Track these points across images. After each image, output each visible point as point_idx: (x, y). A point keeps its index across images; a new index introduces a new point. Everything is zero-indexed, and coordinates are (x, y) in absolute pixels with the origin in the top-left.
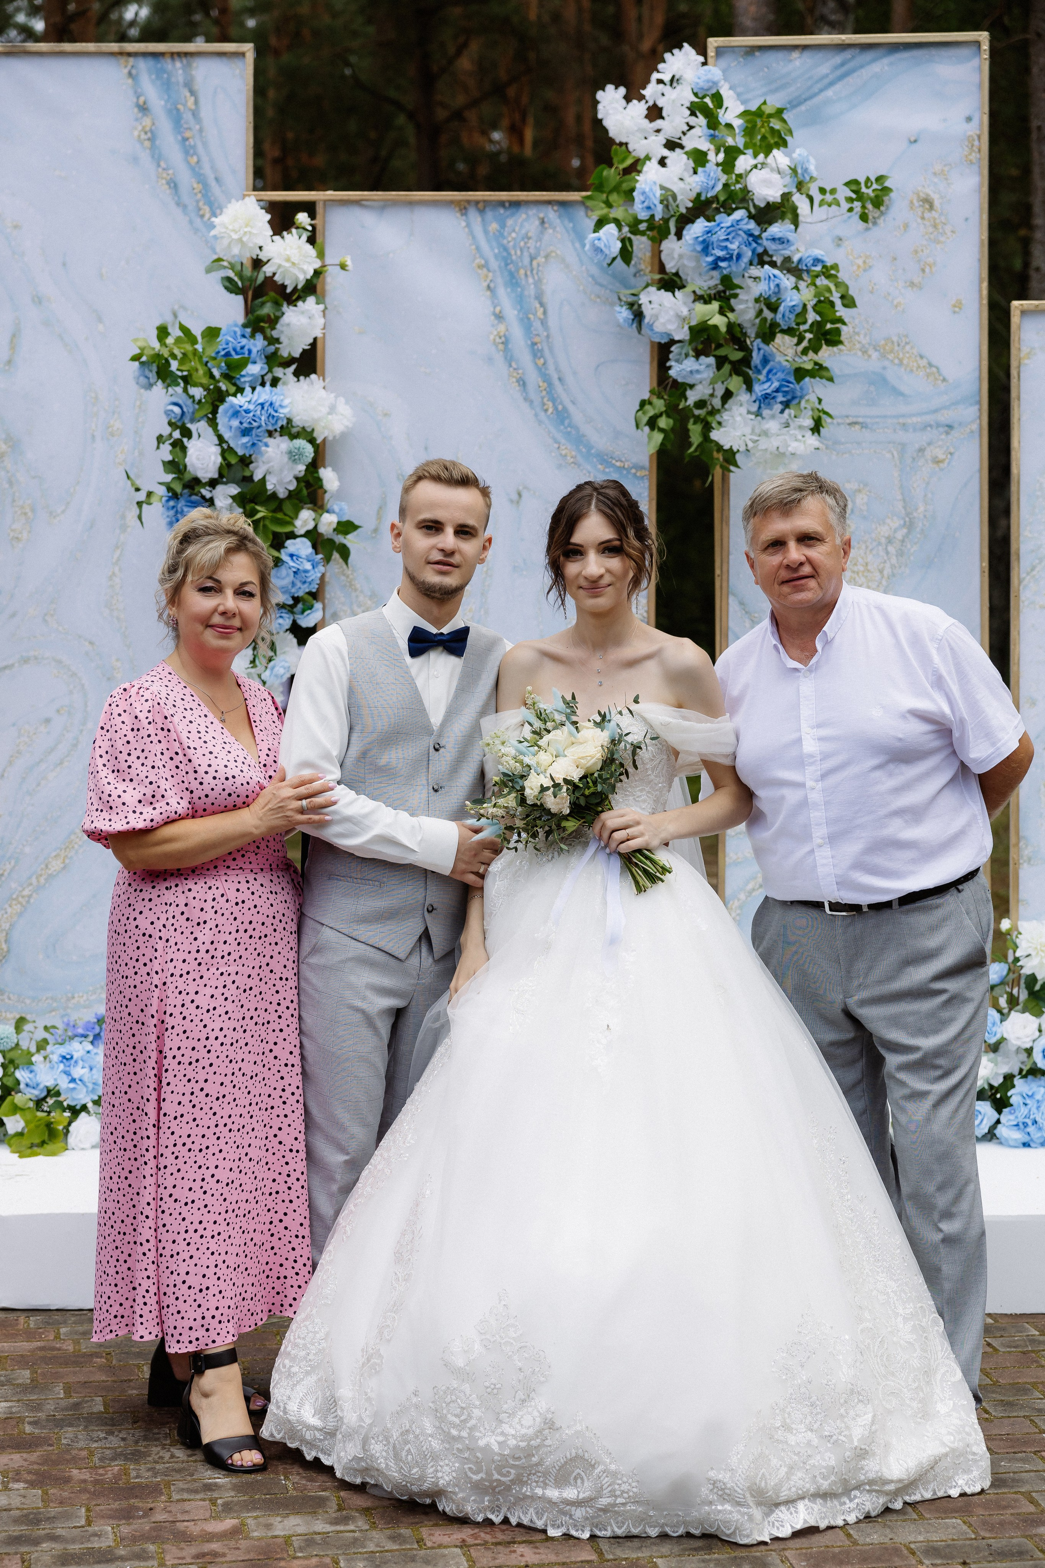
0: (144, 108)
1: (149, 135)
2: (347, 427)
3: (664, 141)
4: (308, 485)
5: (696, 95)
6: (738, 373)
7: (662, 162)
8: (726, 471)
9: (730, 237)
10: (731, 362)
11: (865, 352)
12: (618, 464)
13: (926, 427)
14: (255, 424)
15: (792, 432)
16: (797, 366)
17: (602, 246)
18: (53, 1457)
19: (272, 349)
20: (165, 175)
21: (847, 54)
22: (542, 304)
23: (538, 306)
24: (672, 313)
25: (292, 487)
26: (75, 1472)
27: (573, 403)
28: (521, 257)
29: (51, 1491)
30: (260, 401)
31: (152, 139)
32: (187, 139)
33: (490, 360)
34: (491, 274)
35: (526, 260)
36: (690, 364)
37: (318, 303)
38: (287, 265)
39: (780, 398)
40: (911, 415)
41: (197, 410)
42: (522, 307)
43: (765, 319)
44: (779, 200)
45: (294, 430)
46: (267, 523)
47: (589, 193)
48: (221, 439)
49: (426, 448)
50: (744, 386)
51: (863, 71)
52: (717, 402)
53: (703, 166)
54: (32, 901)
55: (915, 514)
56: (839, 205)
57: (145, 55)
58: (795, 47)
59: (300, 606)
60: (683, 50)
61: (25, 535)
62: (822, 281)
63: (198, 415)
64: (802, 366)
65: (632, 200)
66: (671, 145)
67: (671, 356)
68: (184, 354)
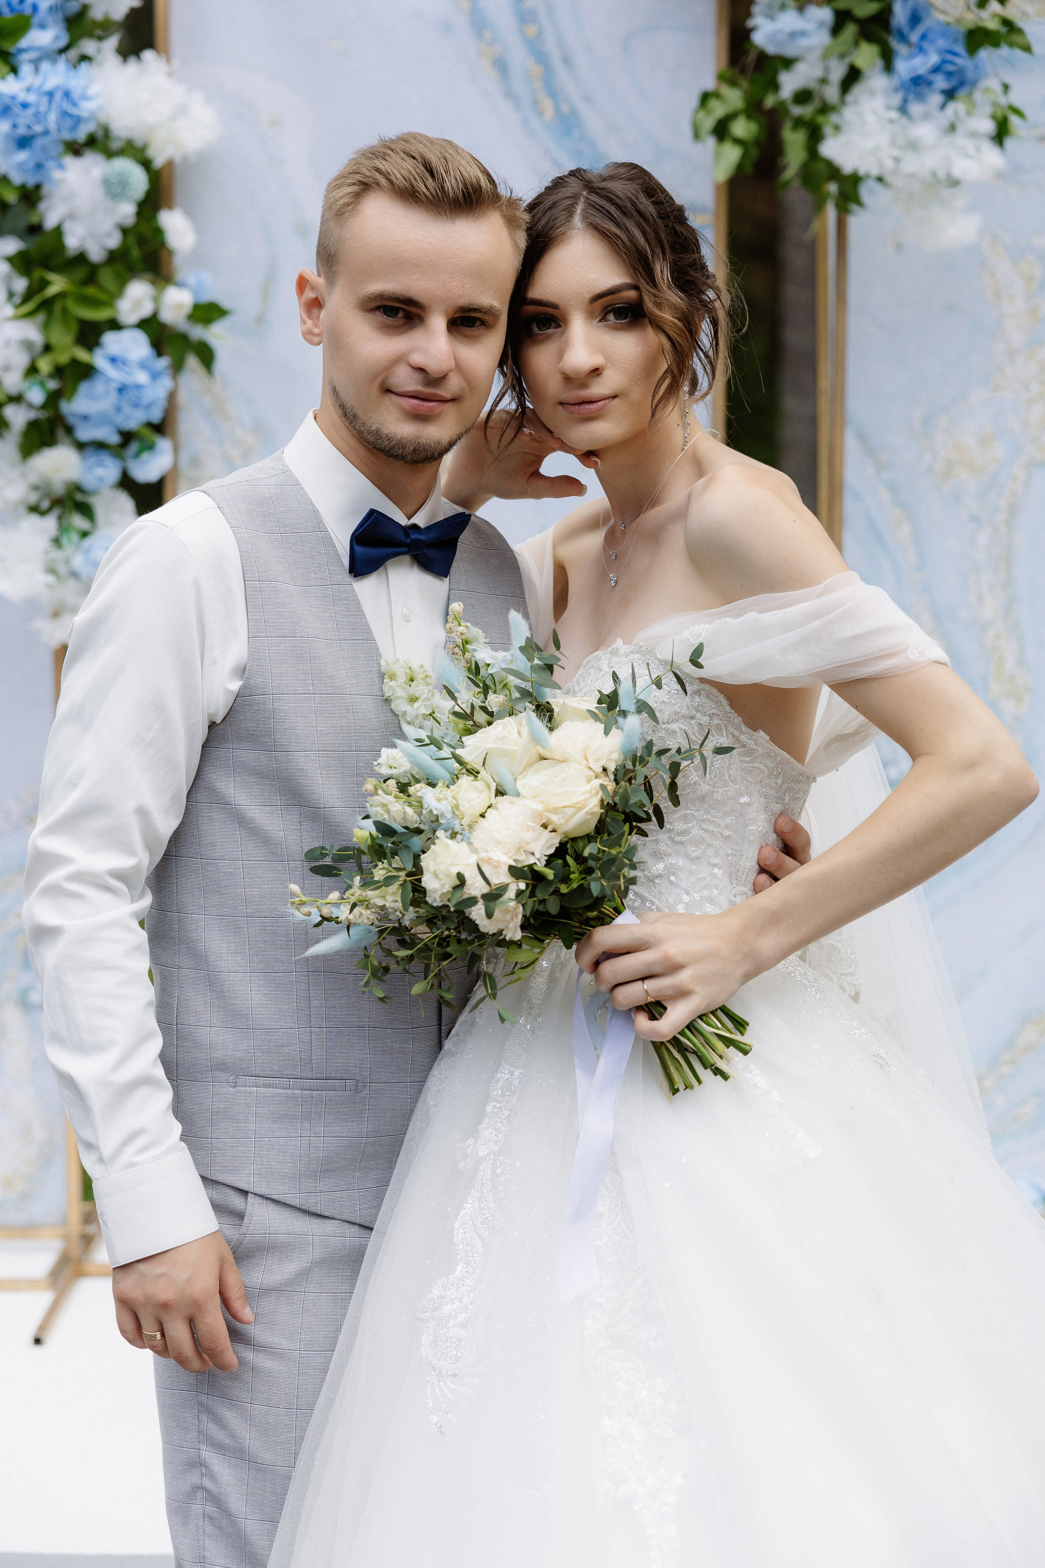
2: (208, 142)
4: (142, 241)
6: (869, 40)
8: (843, 211)
10: (858, 20)
14: (38, 129)
15: (961, 142)
16: (971, 26)
25: (114, 241)
27: (587, 101)
30: (49, 86)
33: (447, 27)
36: (789, 21)
39: (941, 82)
45: (115, 145)
46: (69, 302)
50: (879, 63)
52: (832, 93)
59: (134, 447)
64: (982, 24)
67: (754, 7)
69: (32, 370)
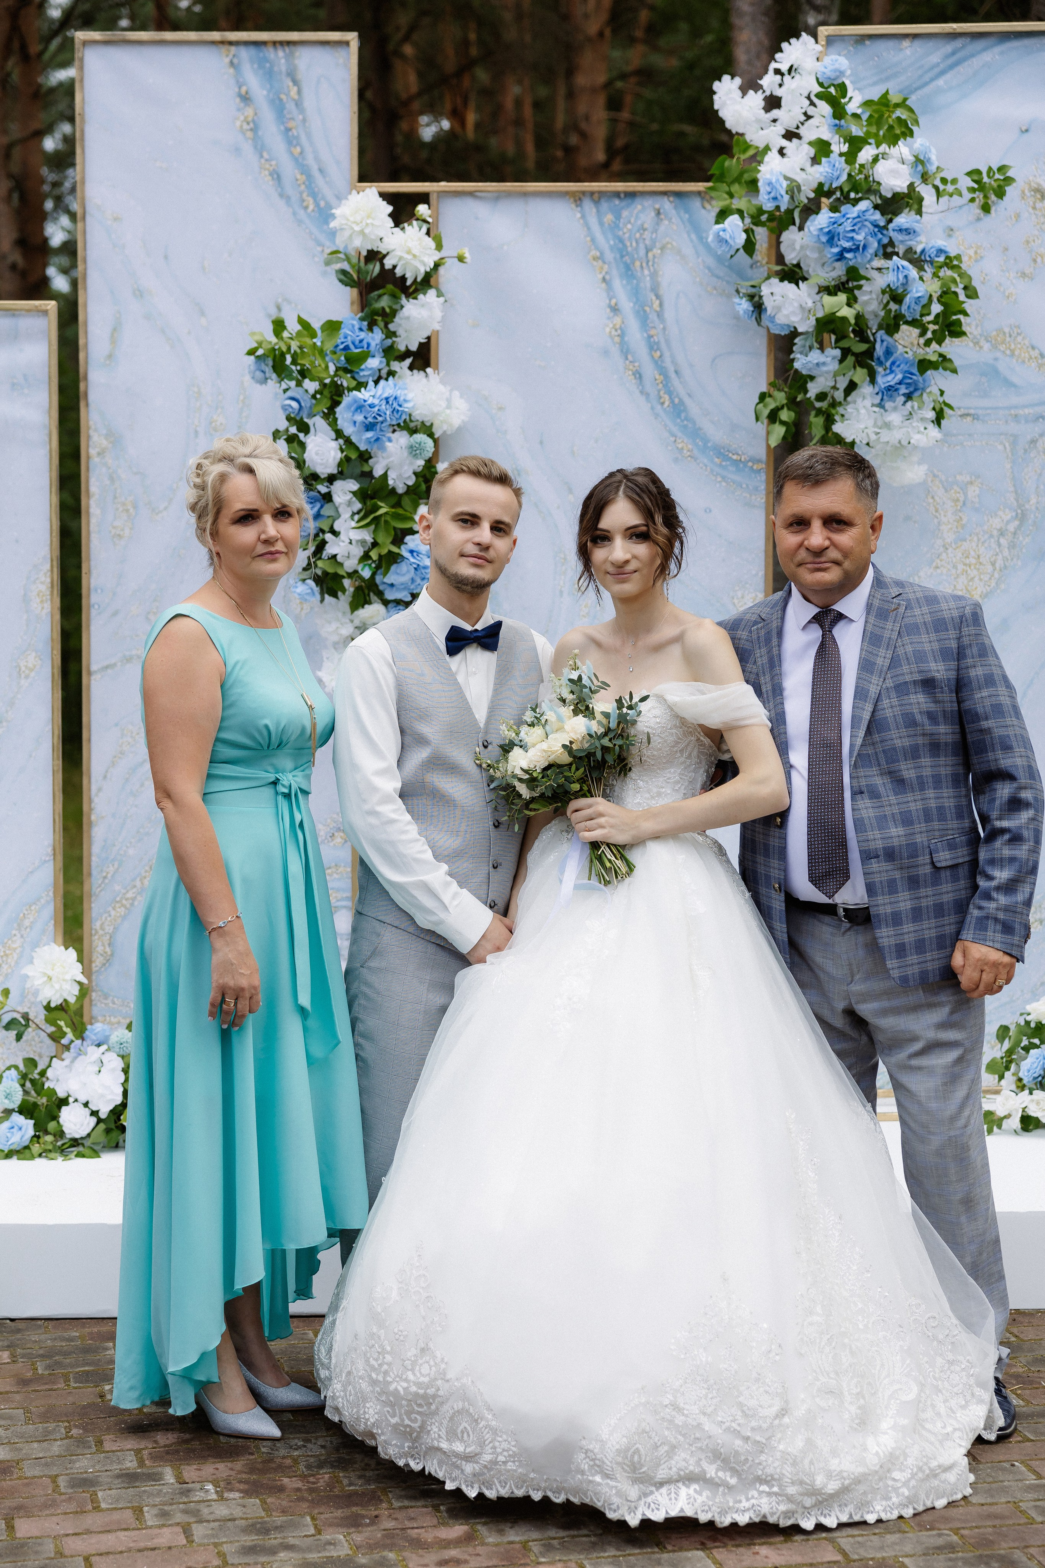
0: (246, 98)
1: (252, 125)
2: (463, 421)
3: (783, 132)
4: (425, 479)
5: (821, 84)
6: (862, 366)
7: (781, 152)
9: (856, 228)
10: (854, 354)
11: (976, 343)
12: (735, 457)
13: (1037, 419)
14: (380, 419)
15: (914, 424)
16: (919, 357)
17: (728, 238)
18: (259, 1466)
19: (389, 342)
20: (267, 166)
21: (958, 43)
22: (658, 297)
23: (654, 298)
24: (796, 304)
25: (410, 483)
26: (286, 1480)
27: (689, 395)
28: (636, 249)
29: (269, 1500)
30: (386, 395)
31: (255, 130)
32: (290, 130)
33: (606, 353)
34: (606, 266)
35: (642, 252)
36: (815, 356)
37: (438, 296)
38: (409, 257)
40: (1025, 407)
41: (315, 405)
42: (638, 300)
43: (890, 310)
44: (906, 191)
45: (412, 425)
46: (388, 518)
47: (710, 184)
48: (339, 434)
49: (541, 443)
50: (866, 379)
51: (974, 60)
52: (839, 395)
53: (828, 156)
54: (136, 903)
55: (1027, 506)
56: (961, 195)
57: (247, 43)
58: (906, 36)
60: (801, 39)
61: (127, 532)
62: (946, 273)
63: (315, 410)
64: (928, 358)
65: (756, 190)
66: (790, 135)
67: (794, 348)
68: (301, 347)
69: (366, 557)
